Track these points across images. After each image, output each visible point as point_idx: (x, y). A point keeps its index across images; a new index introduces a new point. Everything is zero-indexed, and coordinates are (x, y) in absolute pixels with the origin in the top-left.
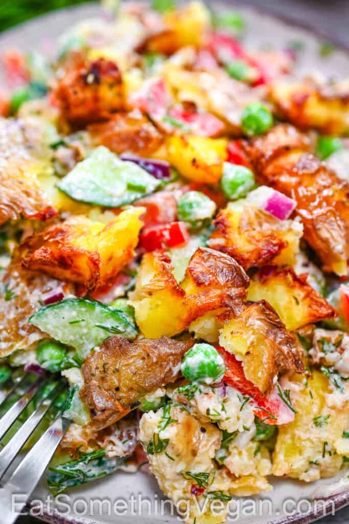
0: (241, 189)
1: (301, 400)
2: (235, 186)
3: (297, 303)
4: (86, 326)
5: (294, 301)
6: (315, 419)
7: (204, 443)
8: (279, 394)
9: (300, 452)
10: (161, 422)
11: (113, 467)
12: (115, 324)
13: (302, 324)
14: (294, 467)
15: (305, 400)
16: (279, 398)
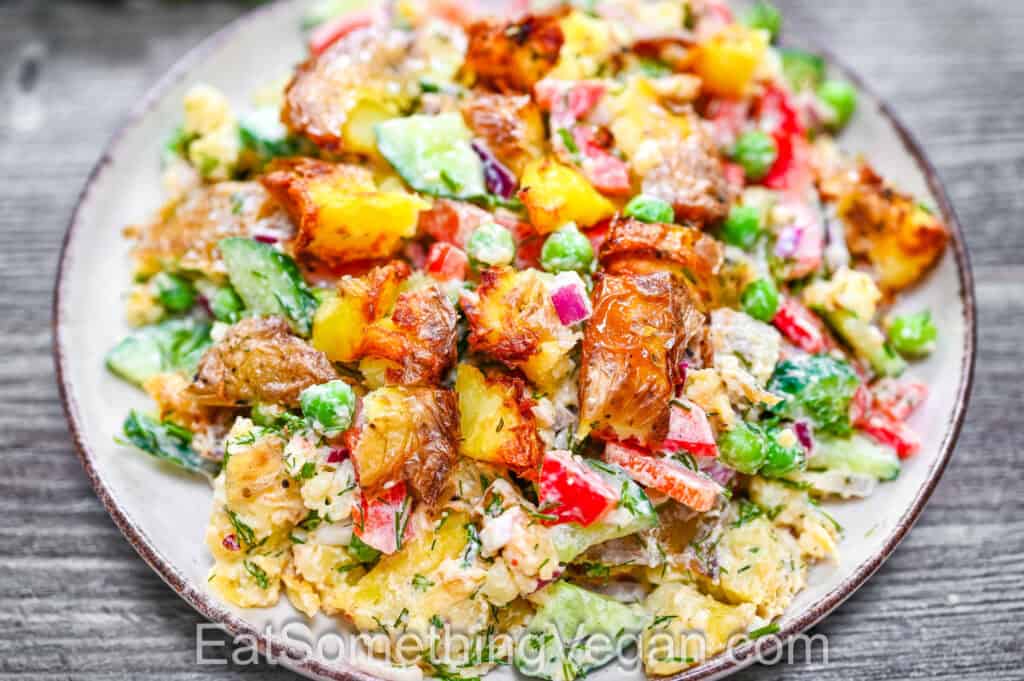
0: (556, 261)
1: (421, 542)
2: (554, 253)
3: (498, 429)
4: (266, 288)
5: (497, 423)
6: (417, 576)
7: (272, 495)
8: (397, 513)
9: (376, 603)
10: (243, 436)
11: (195, 465)
12: (293, 305)
13: (487, 459)
14: (359, 612)
15: (424, 545)
16: (393, 517)
